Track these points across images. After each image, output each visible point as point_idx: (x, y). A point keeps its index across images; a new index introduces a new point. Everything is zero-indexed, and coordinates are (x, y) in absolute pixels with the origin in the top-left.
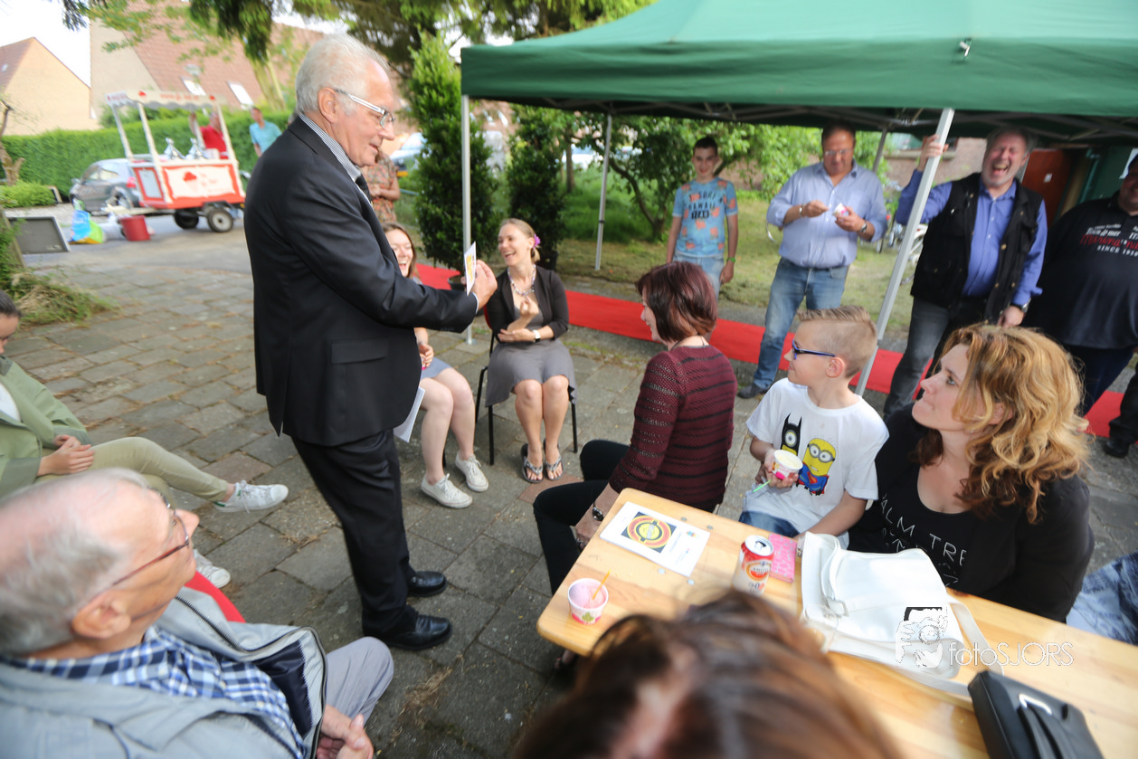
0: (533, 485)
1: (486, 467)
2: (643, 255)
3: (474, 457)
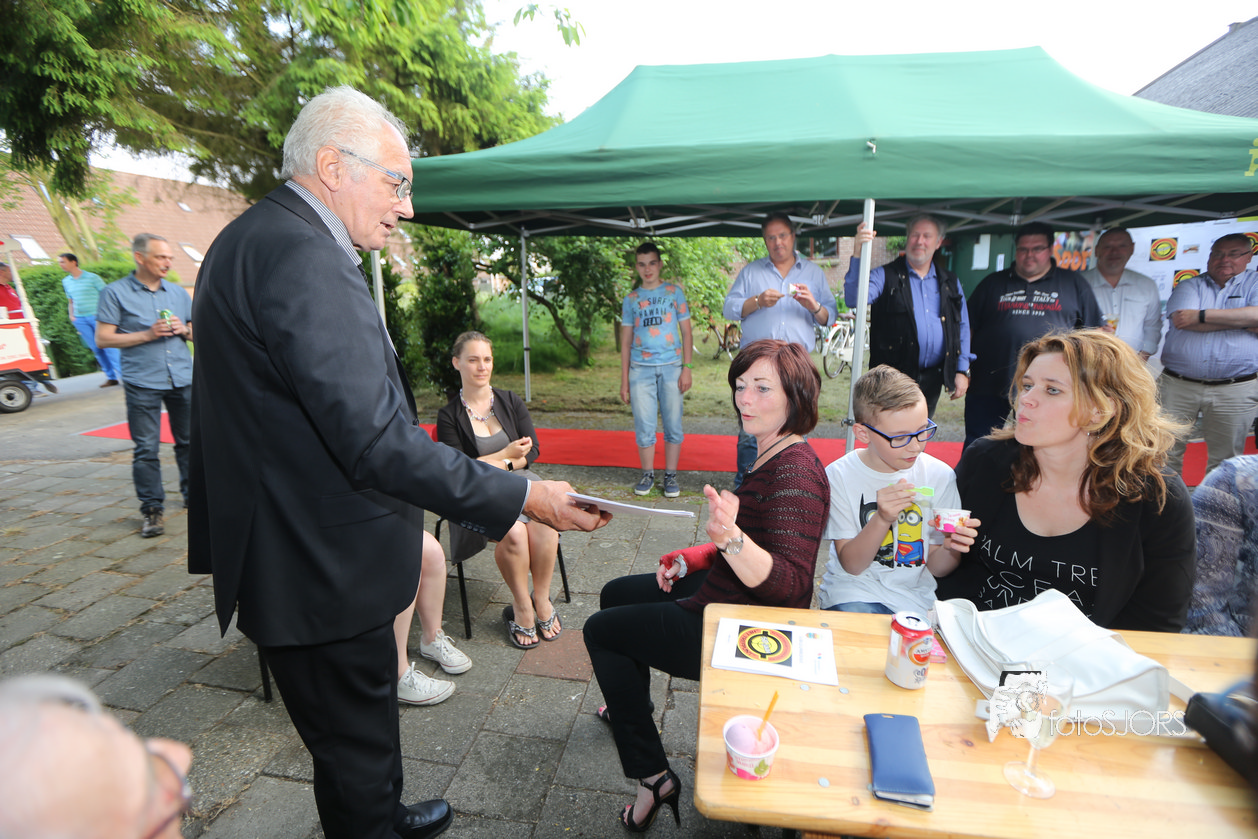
0: (528, 651)
1: (462, 642)
2: (574, 381)
3: (443, 633)
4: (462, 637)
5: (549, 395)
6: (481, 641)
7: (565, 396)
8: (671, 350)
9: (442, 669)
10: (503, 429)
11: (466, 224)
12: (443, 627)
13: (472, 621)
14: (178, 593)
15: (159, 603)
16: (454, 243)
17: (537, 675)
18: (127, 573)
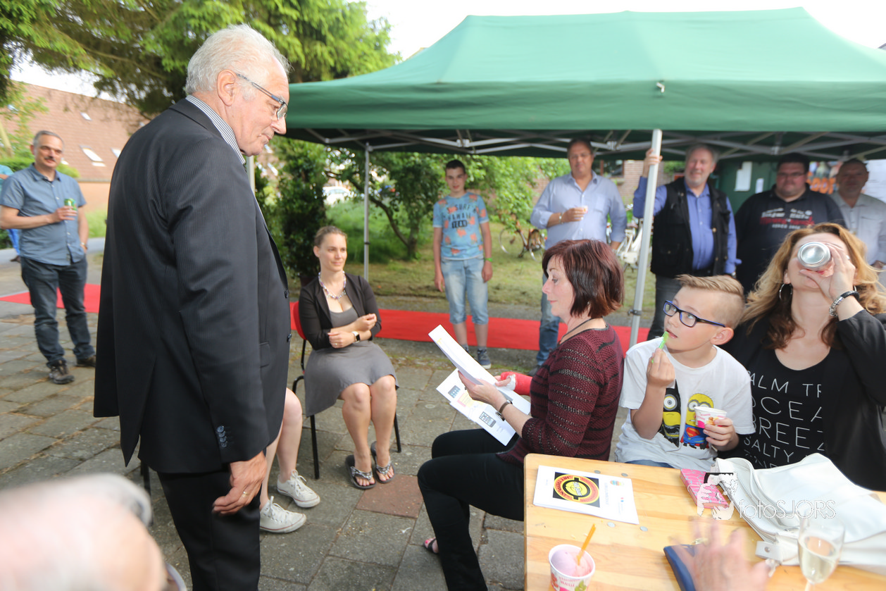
0: (367, 491)
1: (312, 482)
3: (296, 473)
4: (312, 478)
5: (383, 282)
6: (327, 482)
7: (396, 283)
8: (475, 247)
9: (295, 504)
10: (353, 306)
11: (322, 138)
12: (297, 468)
13: (320, 465)
14: (75, 433)
15: (59, 441)
16: (311, 154)
17: (374, 512)
18: (32, 415)
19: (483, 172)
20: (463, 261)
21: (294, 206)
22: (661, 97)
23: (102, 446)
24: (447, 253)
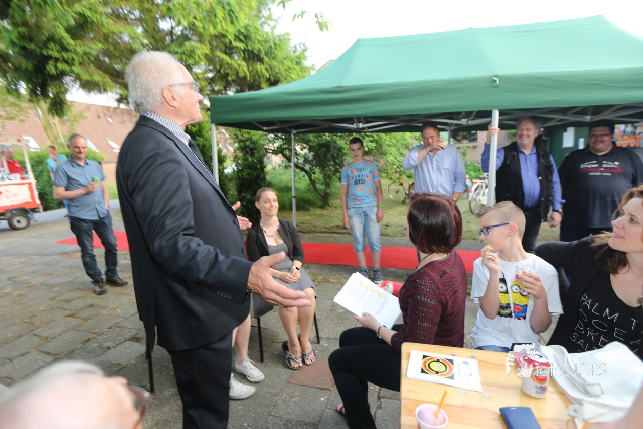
0: (296, 371)
1: (259, 364)
2: (321, 216)
3: (248, 358)
4: (258, 361)
5: (306, 223)
6: (269, 364)
7: (315, 224)
8: (371, 197)
9: (247, 379)
10: (284, 241)
11: (262, 127)
12: (249, 355)
13: (264, 352)
14: (104, 330)
15: (94, 336)
16: (255, 138)
17: (301, 385)
18: (78, 318)
19: (374, 144)
20: (362, 207)
21: (244, 174)
22: (496, 87)
23: (121, 339)
24: (351, 202)
